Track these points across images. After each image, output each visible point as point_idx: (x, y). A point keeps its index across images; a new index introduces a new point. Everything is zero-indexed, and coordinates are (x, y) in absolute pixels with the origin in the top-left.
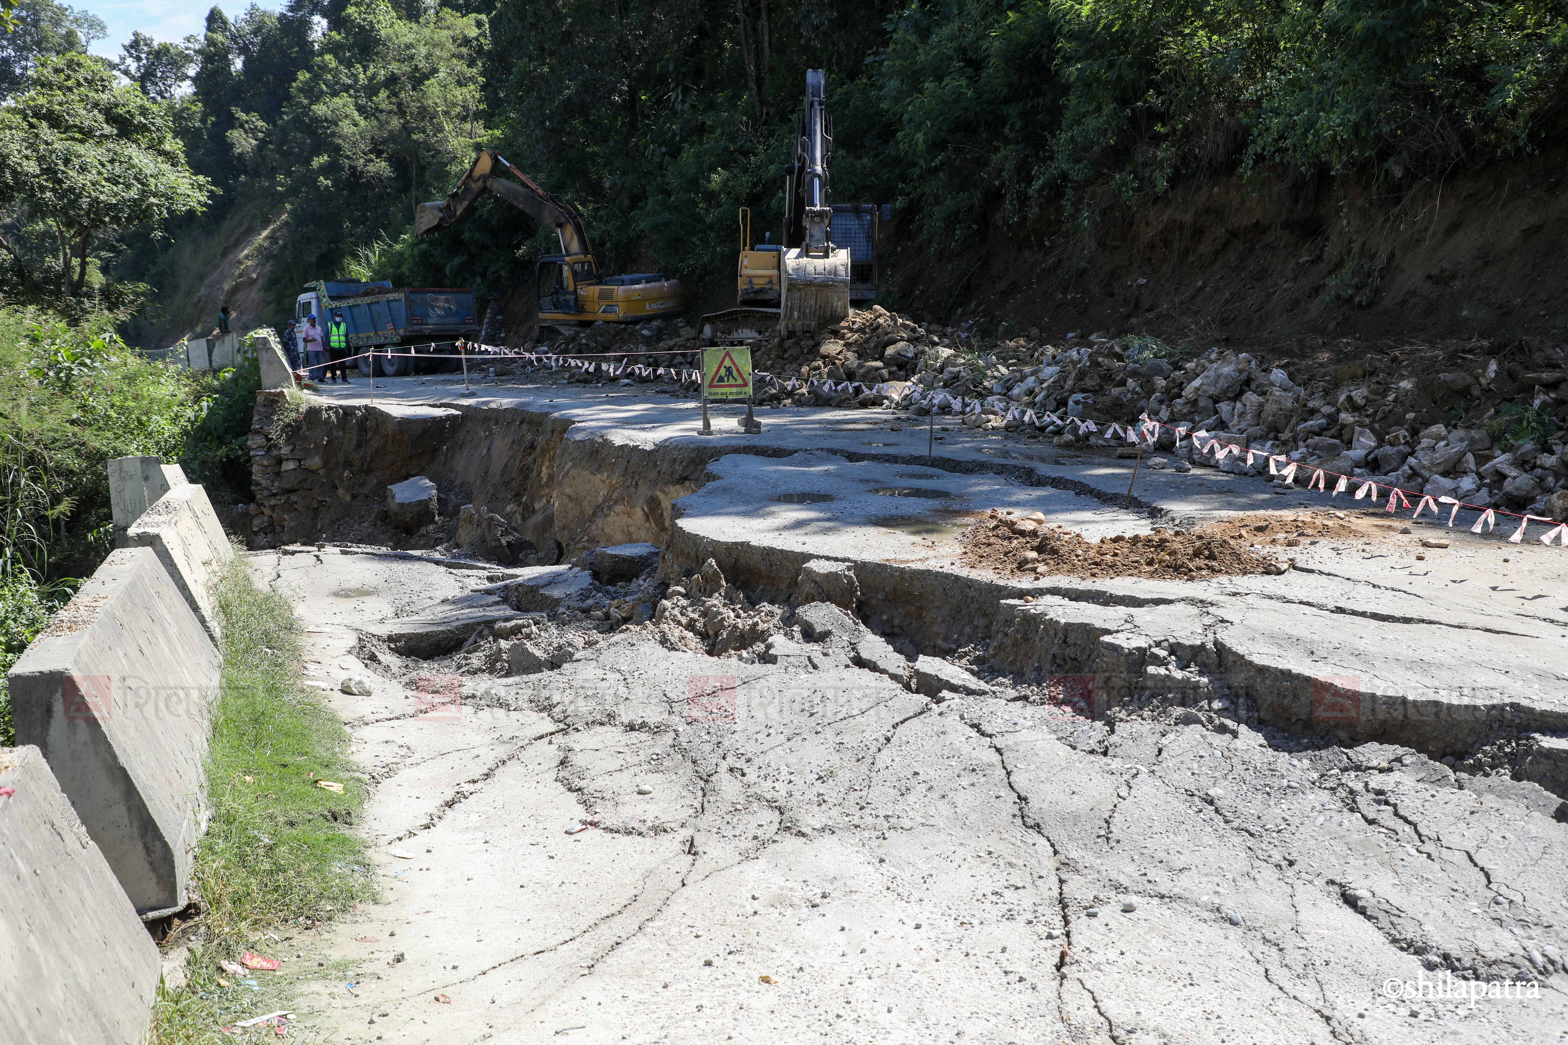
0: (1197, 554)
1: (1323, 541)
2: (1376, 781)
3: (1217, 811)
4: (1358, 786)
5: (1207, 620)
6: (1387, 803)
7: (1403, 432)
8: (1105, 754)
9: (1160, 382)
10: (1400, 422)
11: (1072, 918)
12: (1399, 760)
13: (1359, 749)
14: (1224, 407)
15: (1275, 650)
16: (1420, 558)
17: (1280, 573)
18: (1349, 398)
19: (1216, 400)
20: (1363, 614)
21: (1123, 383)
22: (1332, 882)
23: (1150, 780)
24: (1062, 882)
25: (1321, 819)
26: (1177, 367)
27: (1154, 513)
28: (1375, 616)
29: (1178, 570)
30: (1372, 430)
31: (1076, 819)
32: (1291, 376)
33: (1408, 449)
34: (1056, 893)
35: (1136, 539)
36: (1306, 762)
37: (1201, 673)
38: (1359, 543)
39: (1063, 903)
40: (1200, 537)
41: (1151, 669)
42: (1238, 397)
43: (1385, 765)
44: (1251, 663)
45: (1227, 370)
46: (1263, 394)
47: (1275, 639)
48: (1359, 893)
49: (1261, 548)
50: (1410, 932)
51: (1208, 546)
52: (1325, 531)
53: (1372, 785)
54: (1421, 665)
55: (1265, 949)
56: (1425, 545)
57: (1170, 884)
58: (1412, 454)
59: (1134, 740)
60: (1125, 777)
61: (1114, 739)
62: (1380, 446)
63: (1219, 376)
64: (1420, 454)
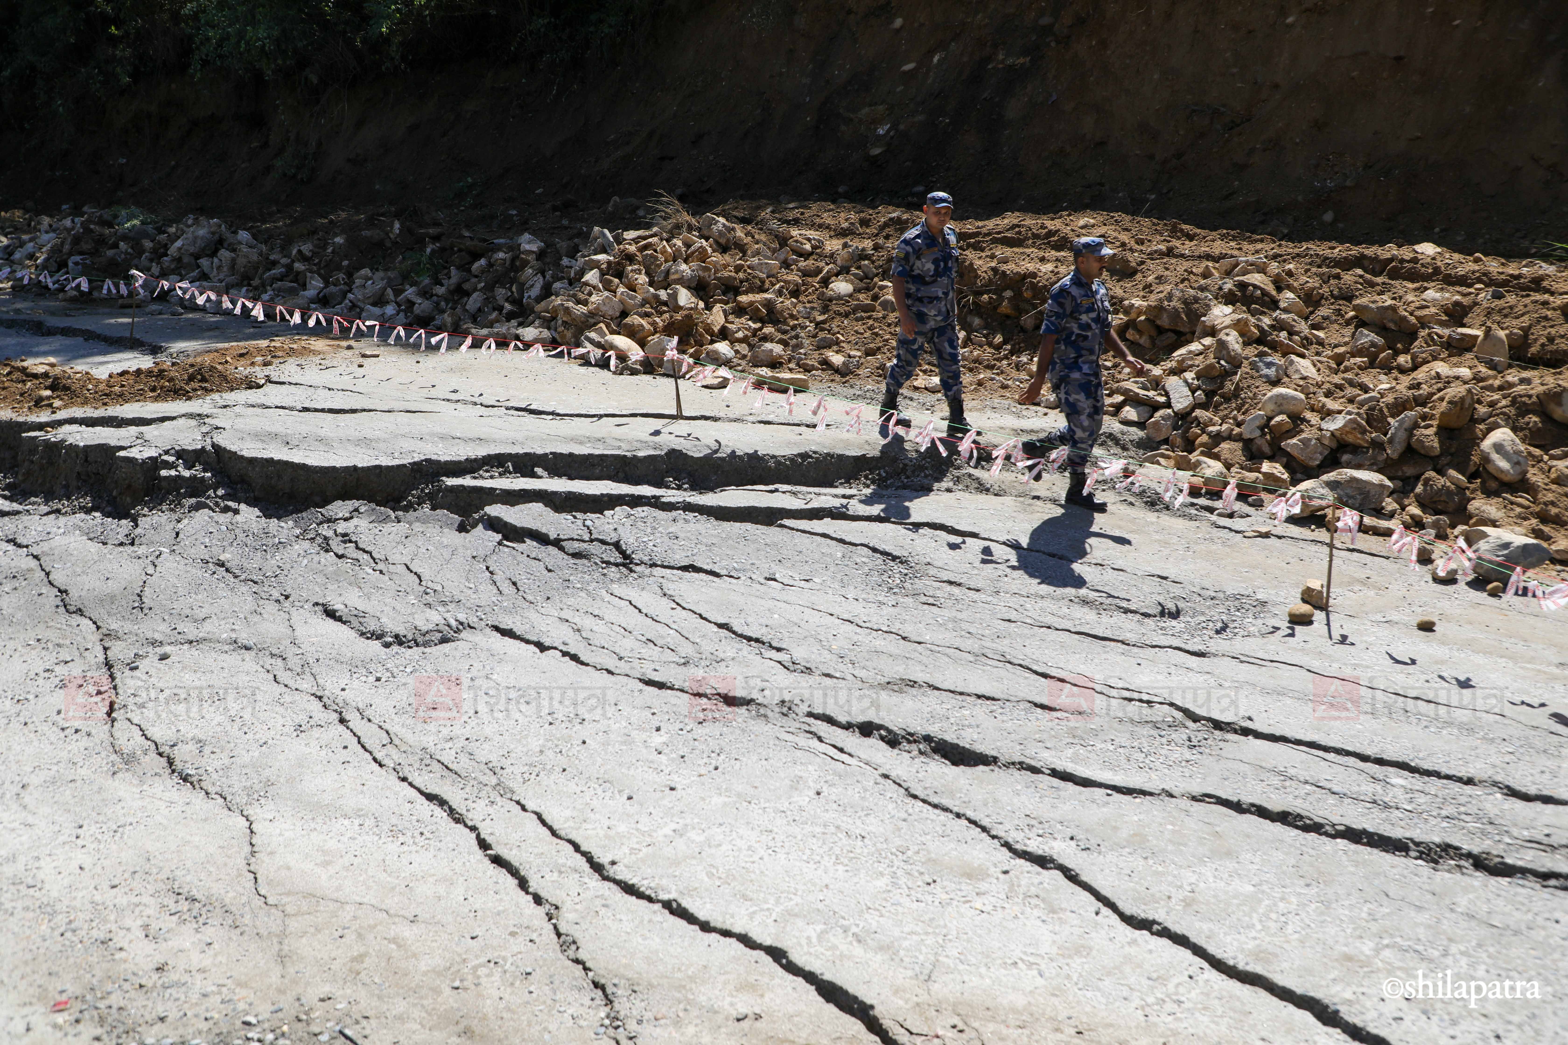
0: (191, 378)
1: (291, 360)
2: (342, 527)
3: (227, 570)
4: (330, 534)
5: (205, 429)
6: (350, 541)
7: (341, 276)
8: (132, 544)
9: (148, 244)
10: (339, 268)
11: (118, 675)
12: (356, 510)
13: (329, 507)
14: (204, 262)
15: (260, 445)
16: (360, 366)
17: (259, 387)
18: (300, 251)
19: (197, 257)
20: (323, 410)
21: (116, 246)
22: (317, 604)
23: (171, 558)
24: (106, 649)
25: (305, 561)
26: (161, 231)
27: (155, 350)
28: (331, 411)
29: (177, 393)
30: (320, 275)
31: (112, 598)
32: (254, 236)
33: (346, 288)
34: (101, 658)
35: (139, 372)
36: (291, 523)
37: (205, 470)
38: (317, 359)
39: (109, 665)
40: (192, 366)
41: (164, 473)
42: (214, 254)
43: (347, 515)
44: (242, 456)
45: (201, 232)
46: (234, 250)
47: (258, 436)
48: (335, 607)
49: (243, 370)
50: (372, 626)
51: (199, 371)
52: (291, 353)
53: (339, 531)
54: (365, 442)
55: (273, 661)
56: (364, 356)
57: (196, 632)
58: (350, 291)
59: (155, 529)
60: (150, 559)
61: (138, 531)
62: (326, 287)
63: (196, 238)
64: (355, 291)
